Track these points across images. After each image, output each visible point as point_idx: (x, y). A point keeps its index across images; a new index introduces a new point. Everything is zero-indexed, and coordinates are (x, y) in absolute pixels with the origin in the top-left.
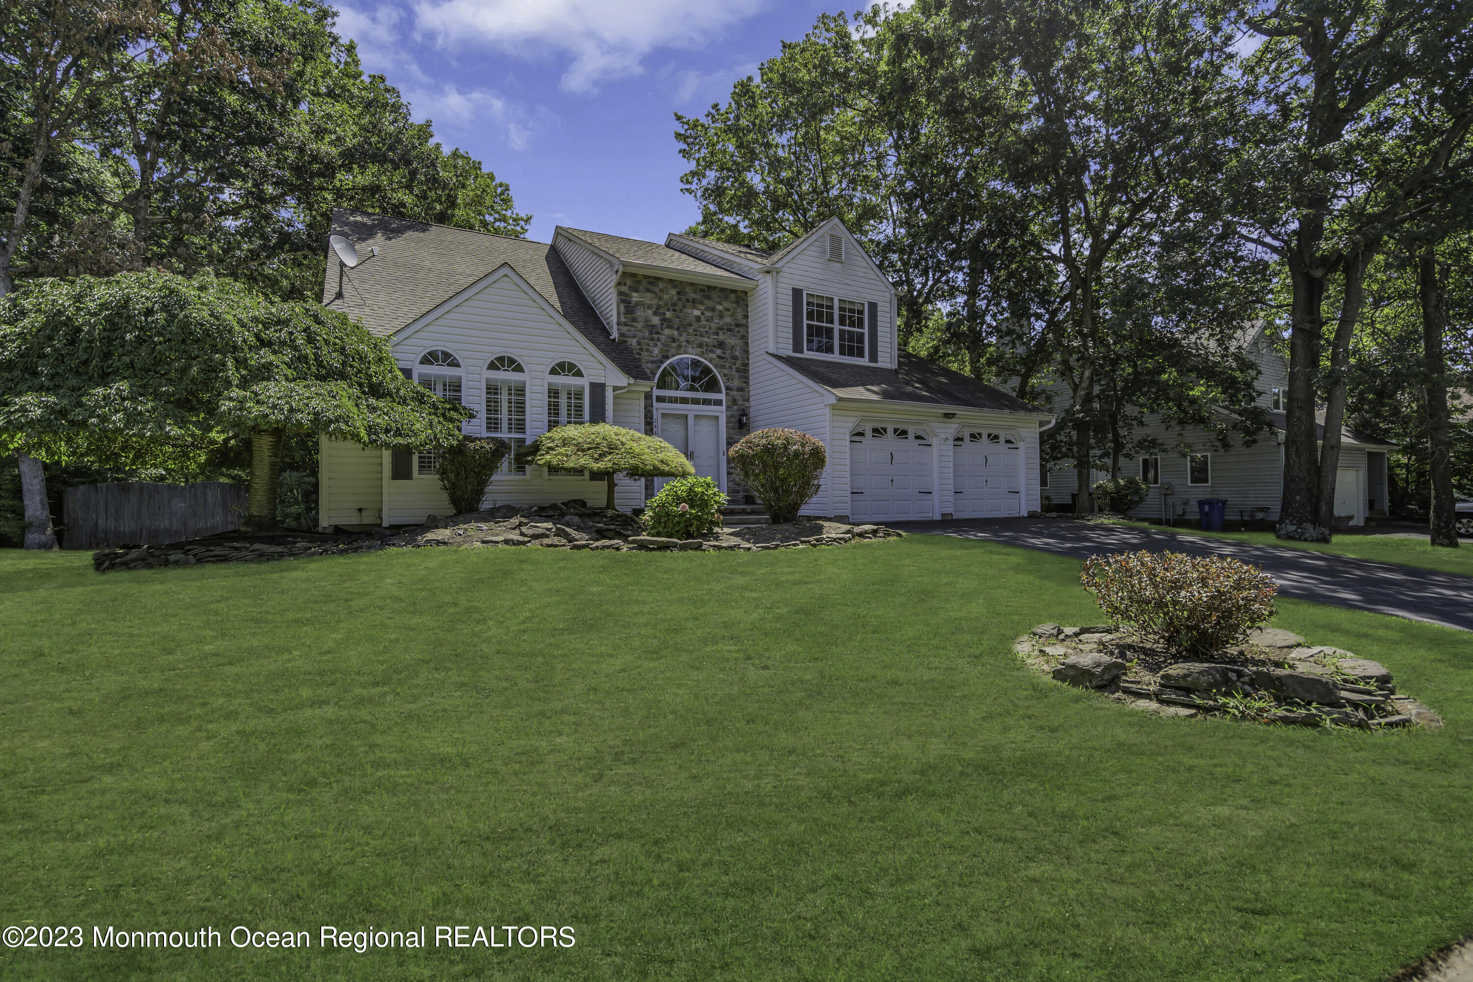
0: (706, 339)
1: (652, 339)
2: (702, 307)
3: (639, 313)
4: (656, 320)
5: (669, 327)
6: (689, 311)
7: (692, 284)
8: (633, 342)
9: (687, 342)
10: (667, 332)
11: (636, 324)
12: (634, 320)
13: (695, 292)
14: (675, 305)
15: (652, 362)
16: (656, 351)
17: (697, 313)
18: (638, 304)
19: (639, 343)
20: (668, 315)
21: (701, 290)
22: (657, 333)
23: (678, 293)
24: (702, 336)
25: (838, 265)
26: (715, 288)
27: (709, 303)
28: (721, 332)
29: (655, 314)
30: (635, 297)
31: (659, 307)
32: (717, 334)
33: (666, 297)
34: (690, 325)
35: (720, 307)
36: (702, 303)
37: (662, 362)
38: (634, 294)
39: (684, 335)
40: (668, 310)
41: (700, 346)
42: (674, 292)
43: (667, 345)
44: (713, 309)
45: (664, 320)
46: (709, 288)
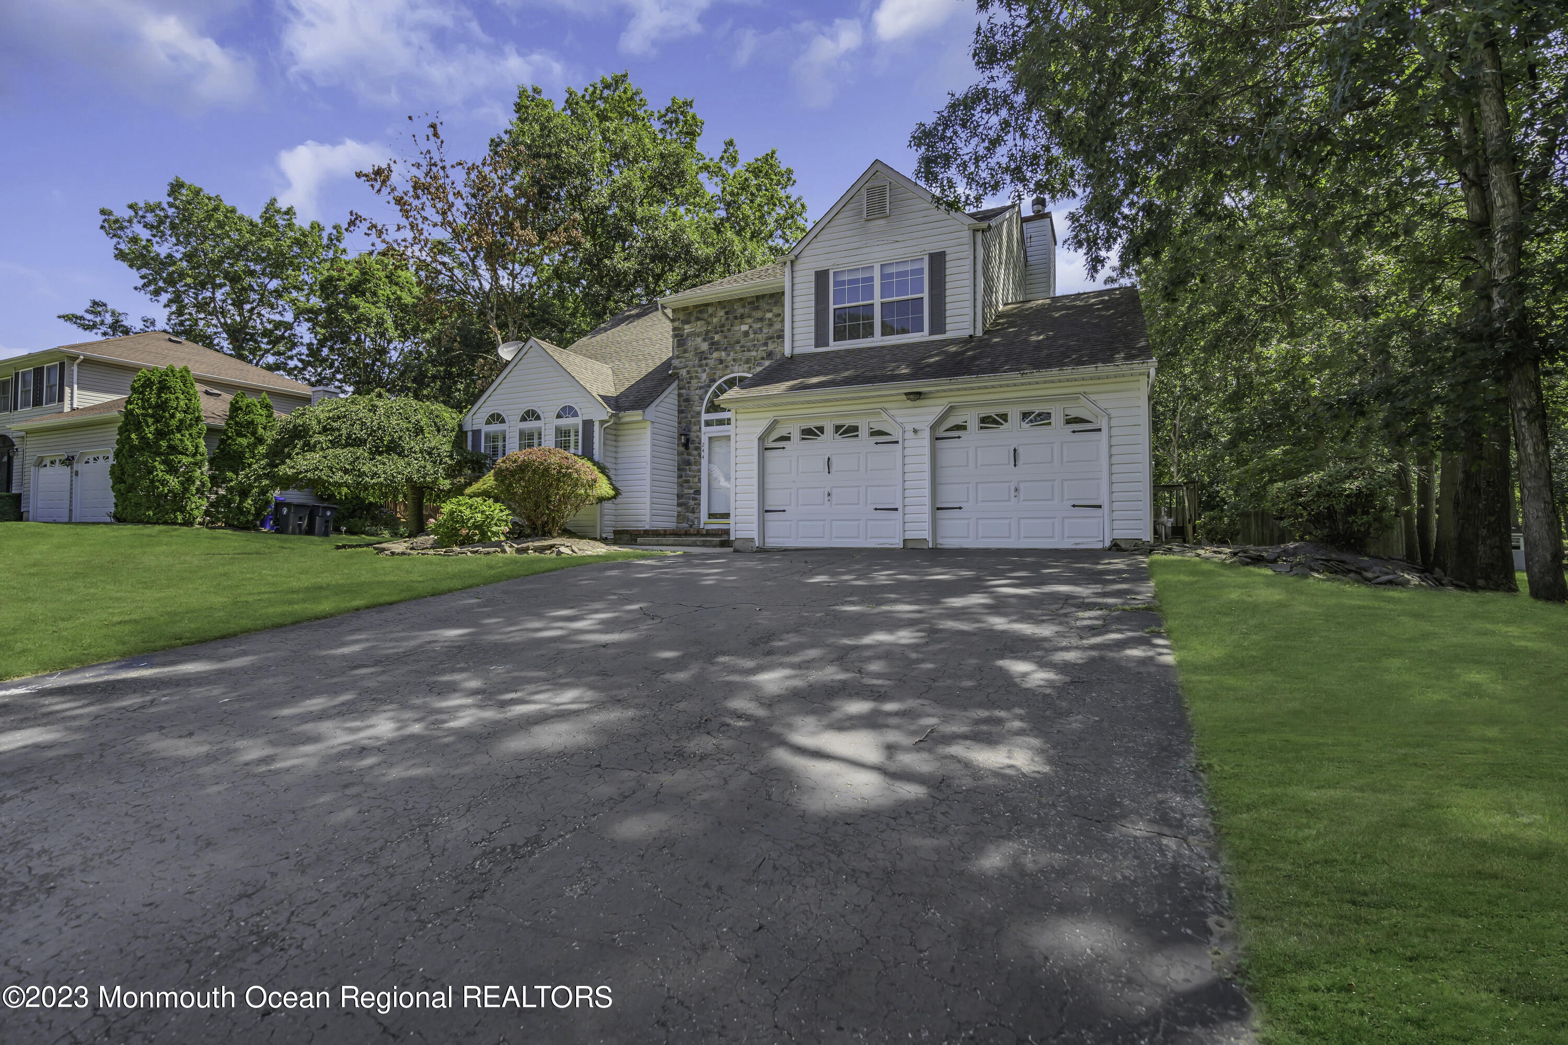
0: (754, 353)
1: (700, 366)
2: (750, 321)
3: (690, 344)
4: (705, 346)
5: (717, 350)
6: (737, 328)
7: (741, 299)
8: (683, 372)
9: (734, 360)
10: (716, 355)
11: (687, 355)
12: (685, 351)
13: (744, 307)
14: (723, 326)
15: (701, 388)
16: (704, 376)
17: (744, 328)
18: (688, 335)
19: (688, 372)
20: (717, 337)
21: (749, 303)
22: (706, 358)
23: (727, 313)
24: (749, 350)
25: (882, 222)
26: (763, 296)
27: (758, 314)
28: (770, 342)
29: (704, 340)
30: (688, 329)
31: (707, 332)
32: (766, 344)
33: (715, 320)
34: (738, 342)
35: (769, 315)
36: (749, 316)
37: (710, 386)
38: (686, 327)
39: (732, 354)
40: (716, 333)
41: (748, 361)
42: (722, 314)
43: (715, 368)
44: (761, 320)
45: (712, 344)
46: (758, 297)
